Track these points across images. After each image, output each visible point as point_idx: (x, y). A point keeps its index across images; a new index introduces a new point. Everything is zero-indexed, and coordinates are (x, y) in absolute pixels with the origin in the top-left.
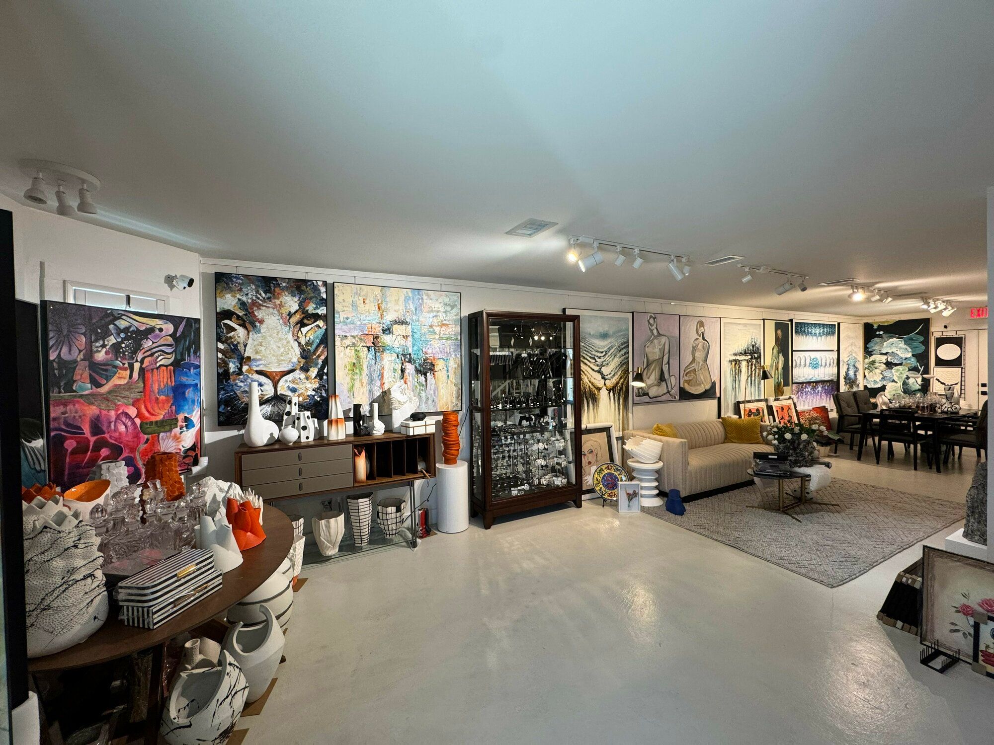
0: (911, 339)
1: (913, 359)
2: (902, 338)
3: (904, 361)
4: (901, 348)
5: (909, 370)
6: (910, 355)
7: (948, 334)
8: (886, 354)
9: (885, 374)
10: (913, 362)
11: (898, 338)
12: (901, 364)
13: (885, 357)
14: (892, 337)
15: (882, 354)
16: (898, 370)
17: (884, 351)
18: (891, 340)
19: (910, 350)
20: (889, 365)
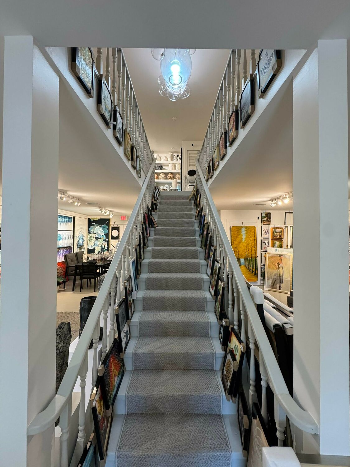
0: (104, 227)
1: (105, 236)
2: (101, 226)
3: (102, 237)
4: (101, 231)
5: (103, 241)
6: (103, 234)
7: (115, 226)
8: (95, 233)
9: (95, 243)
10: (104, 237)
11: (100, 226)
12: (100, 238)
13: (95, 235)
14: (98, 226)
15: (94, 233)
16: (100, 241)
17: (95, 232)
18: (97, 227)
19: (104, 232)
20: (97, 238)
